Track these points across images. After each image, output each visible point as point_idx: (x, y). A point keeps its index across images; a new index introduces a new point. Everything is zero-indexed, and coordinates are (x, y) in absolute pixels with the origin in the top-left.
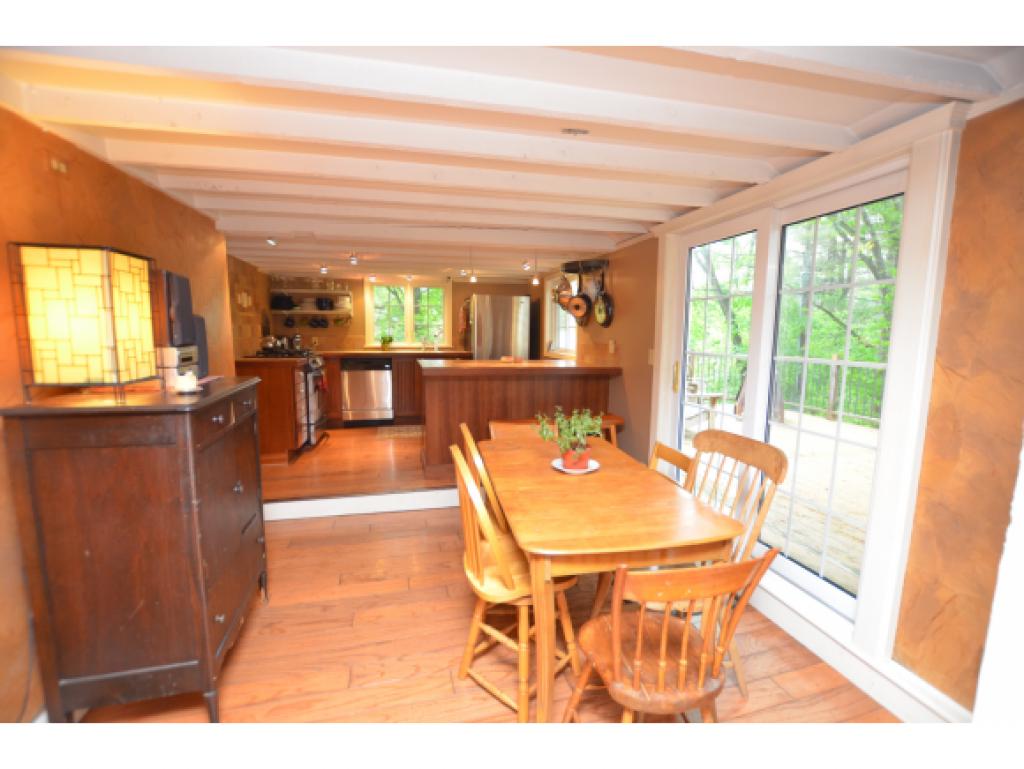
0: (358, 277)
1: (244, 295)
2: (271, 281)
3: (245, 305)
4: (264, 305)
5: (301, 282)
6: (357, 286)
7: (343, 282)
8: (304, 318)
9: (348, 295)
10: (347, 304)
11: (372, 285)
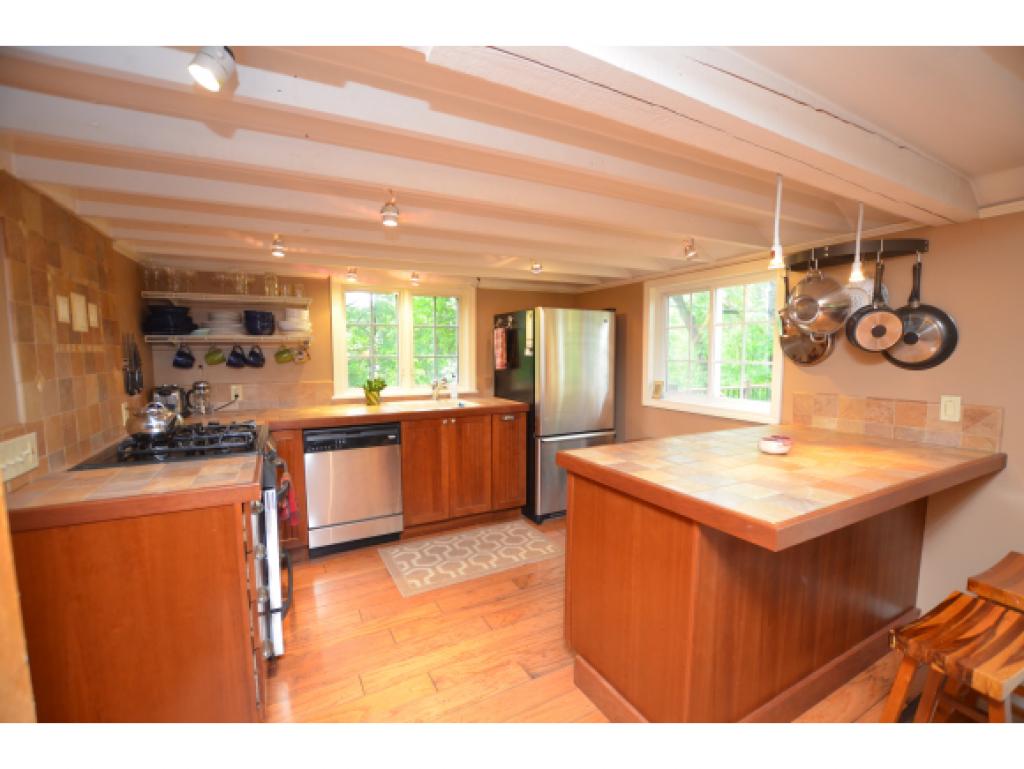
0: (321, 275)
1: (79, 301)
2: (143, 276)
3: (80, 325)
4: (128, 324)
5: (208, 281)
6: (318, 290)
7: (293, 284)
8: (213, 348)
9: (304, 307)
10: (301, 323)
11: (347, 288)
